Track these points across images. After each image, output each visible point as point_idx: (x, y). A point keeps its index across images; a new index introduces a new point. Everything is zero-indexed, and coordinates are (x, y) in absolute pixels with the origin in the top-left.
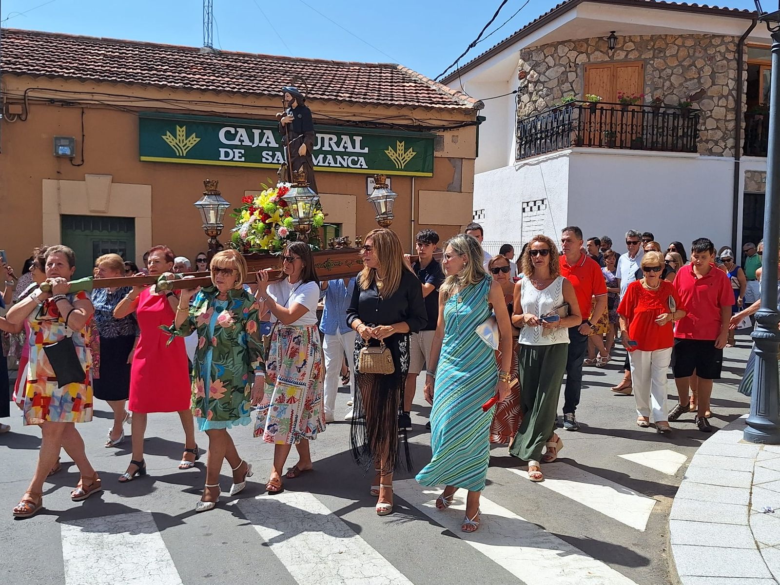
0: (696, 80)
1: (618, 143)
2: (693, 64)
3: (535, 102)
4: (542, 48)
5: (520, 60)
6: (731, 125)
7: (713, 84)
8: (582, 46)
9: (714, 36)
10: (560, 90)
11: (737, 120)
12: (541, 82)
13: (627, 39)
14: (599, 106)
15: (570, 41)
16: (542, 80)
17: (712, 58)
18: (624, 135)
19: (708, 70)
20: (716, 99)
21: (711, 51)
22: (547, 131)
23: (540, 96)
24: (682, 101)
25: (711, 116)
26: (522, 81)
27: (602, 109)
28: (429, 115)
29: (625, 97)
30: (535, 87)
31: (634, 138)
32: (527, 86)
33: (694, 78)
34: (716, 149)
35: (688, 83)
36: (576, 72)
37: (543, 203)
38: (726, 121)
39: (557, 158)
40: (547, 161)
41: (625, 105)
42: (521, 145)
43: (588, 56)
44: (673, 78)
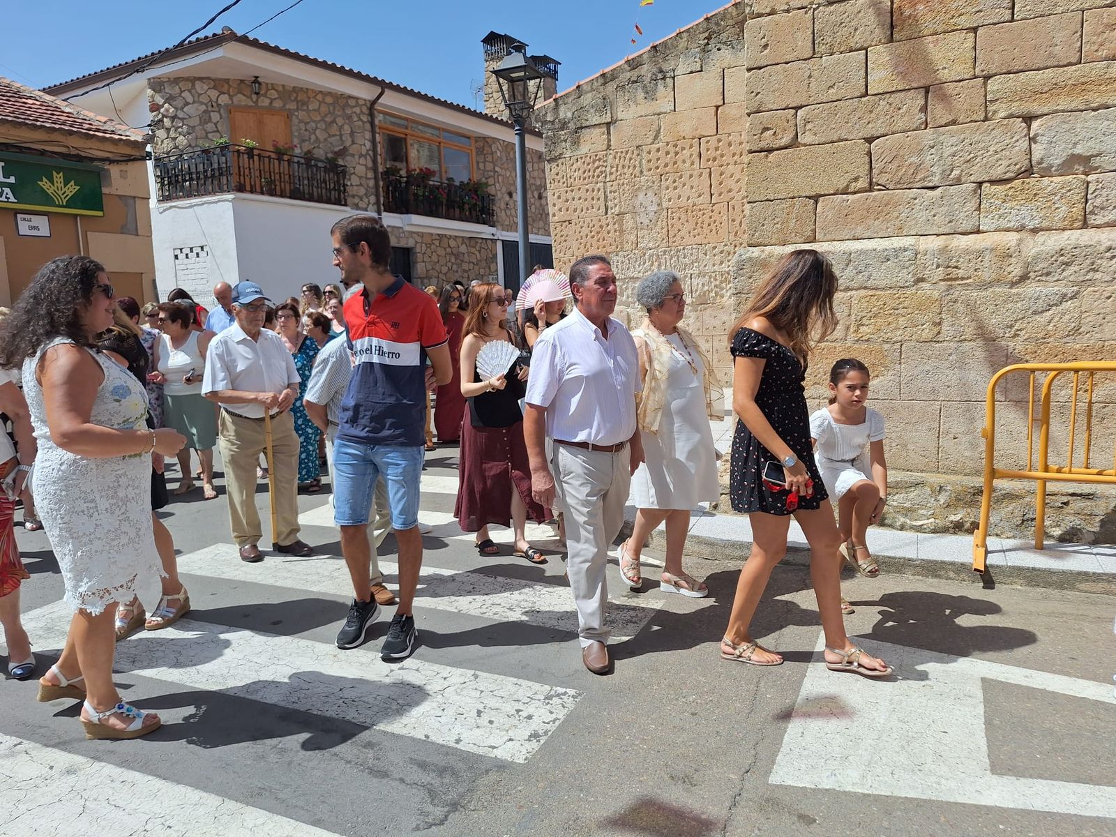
0: (338, 137)
1: (278, 193)
2: (334, 121)
3: (174, 139)
4: (176, 80)
5: (150, 90)
6: (372, 183)
7: (353, 143)
8: (223, 86)
9: (350, 97)
10: (205, 130)
11: (376, 178)
12: (179, 118)
13: (270, 87)
14: (256, 152)
15: (208, 78)
16: (181, 116)
17: (350, 117)
18: (283, 184)
19: (347, 129)
20: (357, 157)
21: (349, 111)
22: (198, 173)
23: (180, 134)
24: (330, 155)
25: (354, 173)
26: (154, 113)
27: (259, 155)
28: (89, 144)
29: (278, 145)
30: (172, 122)
31: (292, 188)
32: (161, 121)
33: (336, 135)
34: (362, 205)
35: (332, 139)
36: (219, 112)
37: (202, 250)
38: (367, 178)
39: (216, 202)
40: (203, 204)
41: (280, 154)
42: (163, 185)
43: (231, 97)
44: (318, 132)
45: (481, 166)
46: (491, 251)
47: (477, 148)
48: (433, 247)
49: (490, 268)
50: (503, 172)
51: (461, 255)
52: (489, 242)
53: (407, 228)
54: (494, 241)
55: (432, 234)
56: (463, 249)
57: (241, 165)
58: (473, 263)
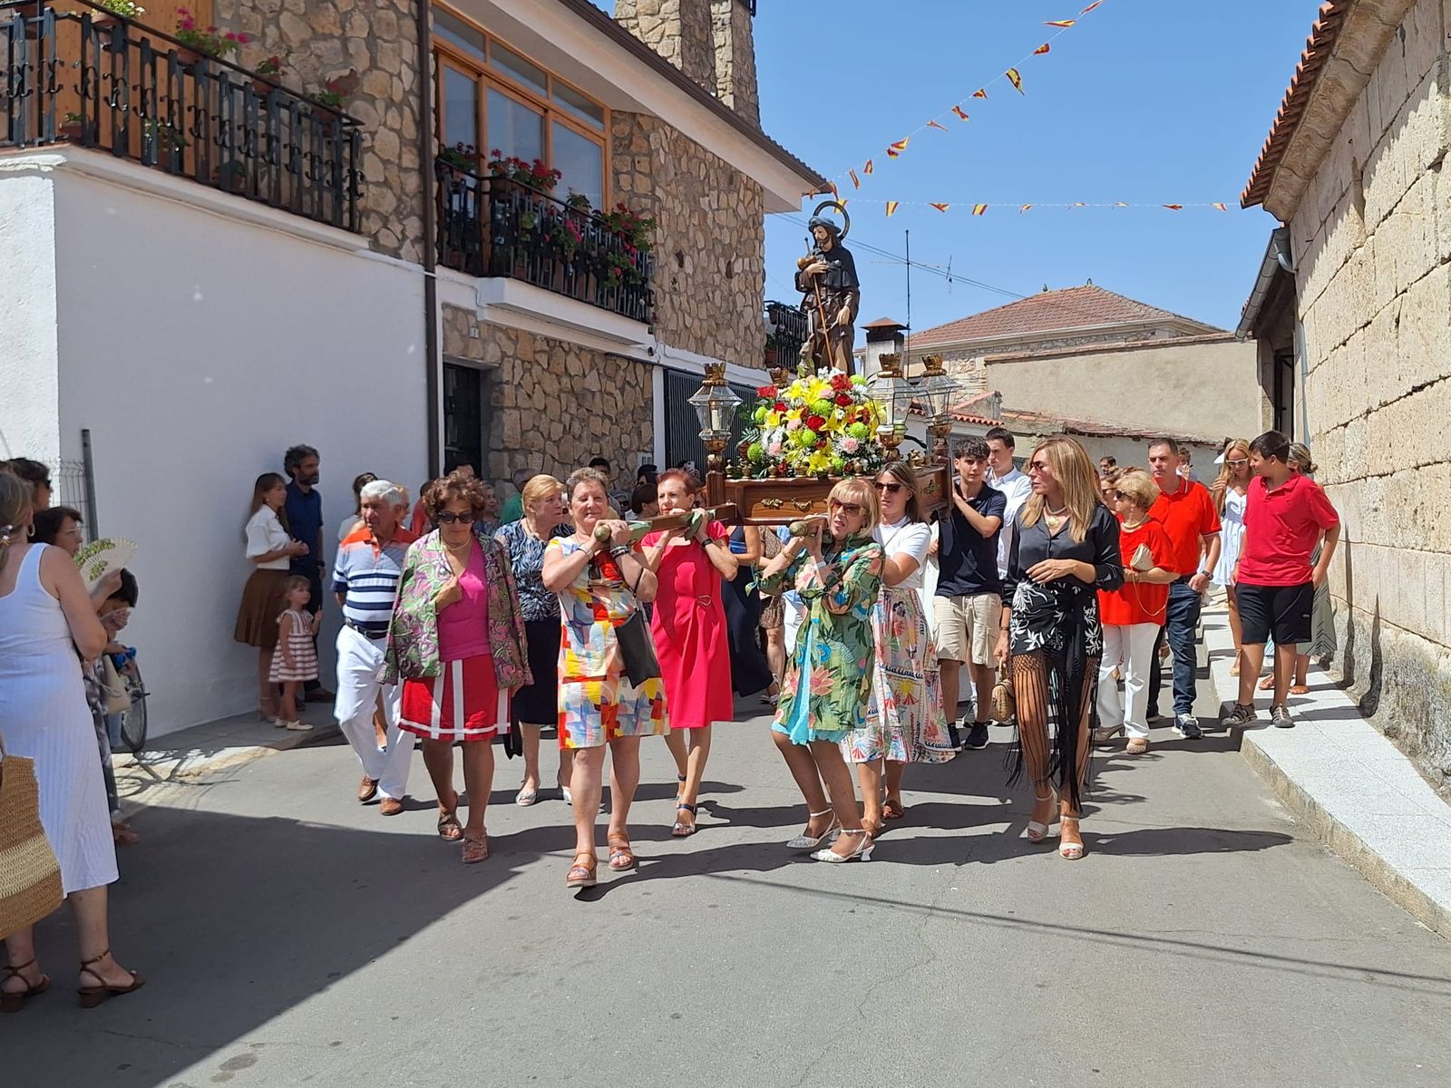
0: (337, 44)
6: (412, 182)
7: (373, 65)
11: (422, 171)
14: (133, 32)
18: (201, 142)
19: (360, 24)
20: (380, 105)
24: (314, 90)
25: (371, 149)
27: (142, 44)
29: (190, 29)
33: (332, 36)
34: (387, 239)
35: (321, 44)
38: (401, 168)
41: (195, 53)
44: (285, 19)
45: (625, 180)
46: (642, 389)
47: (615, 138)
48: (536, 370)
49: (640, 434)
50: (670, 205)
51: (589, 397)
52: (640, 367)
53: (486, 315)
54: (649, 366)
55: (533, 336)
56: (592, 382)
57: (90, 63)
58: (611, 419)
